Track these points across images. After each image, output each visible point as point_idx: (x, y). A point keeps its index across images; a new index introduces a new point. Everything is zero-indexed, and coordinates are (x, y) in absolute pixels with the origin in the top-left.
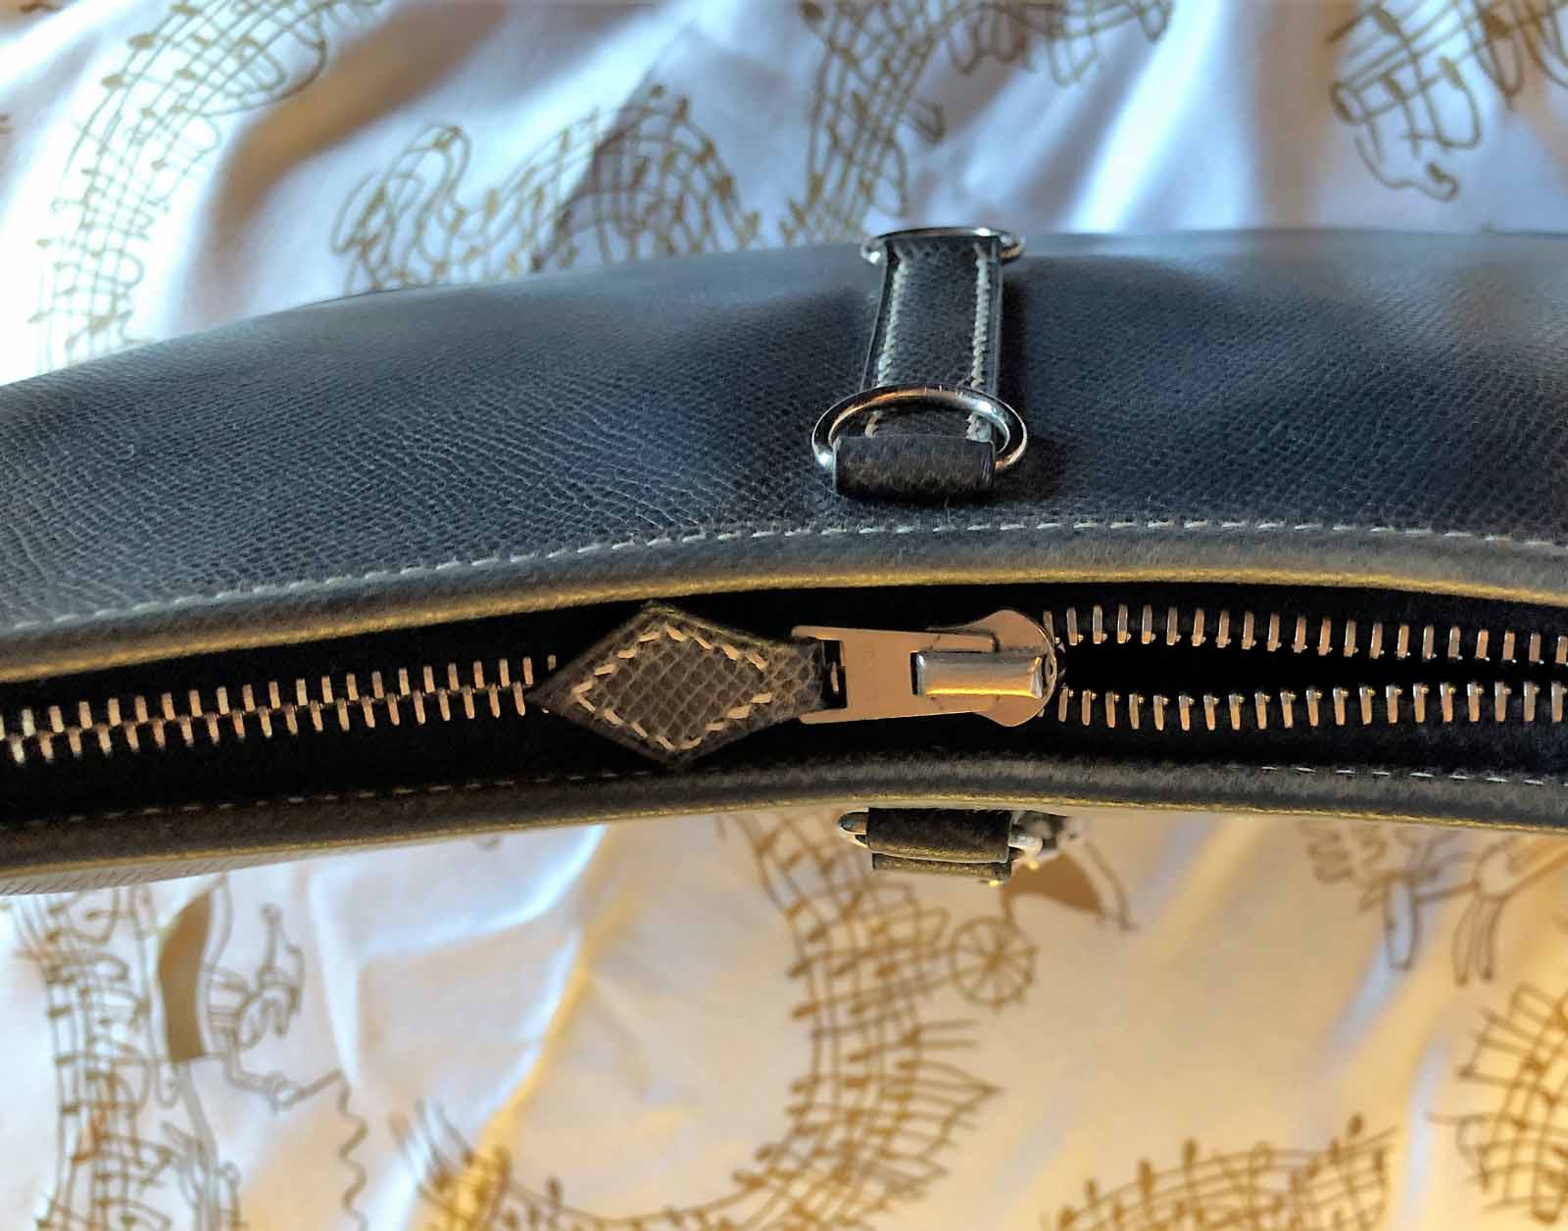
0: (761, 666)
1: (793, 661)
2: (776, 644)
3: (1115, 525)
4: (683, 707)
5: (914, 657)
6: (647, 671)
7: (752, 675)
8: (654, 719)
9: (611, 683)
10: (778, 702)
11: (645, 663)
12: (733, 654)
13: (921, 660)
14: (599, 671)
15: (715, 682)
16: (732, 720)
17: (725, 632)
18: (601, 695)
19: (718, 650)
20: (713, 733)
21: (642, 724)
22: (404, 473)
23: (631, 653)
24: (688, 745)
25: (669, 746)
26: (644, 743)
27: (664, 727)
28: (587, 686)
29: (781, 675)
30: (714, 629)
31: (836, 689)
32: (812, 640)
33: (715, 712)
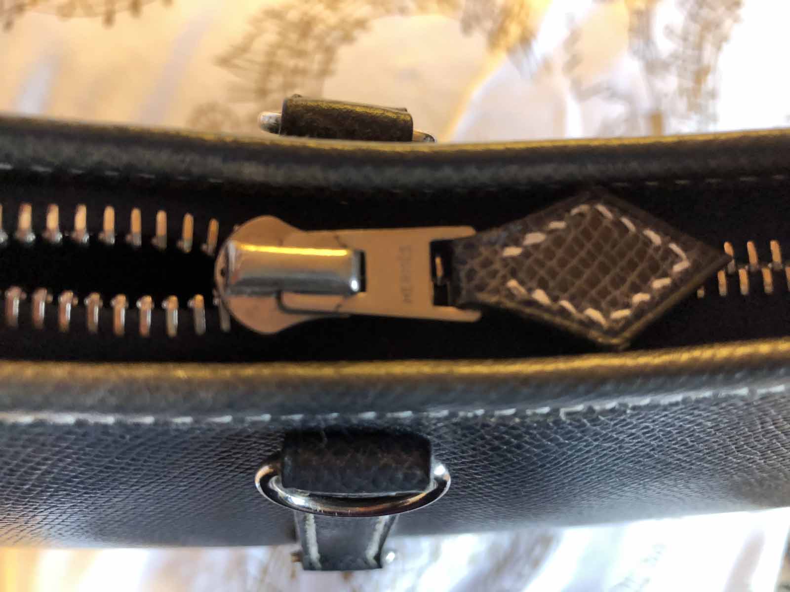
0: (513, 283)
1: (481, 288)
2: (498, 303)
3: (148, 420)
4: (589, 246)
5: (363, 287)
6: (623, 280)
7: (522, 275)
8: (616, 234)
9: (657, 270)
10: (497, 247)
11: (625, 288)
12: (540, 296)
13: (355, 285)
14: (667, 281)
15: (558, 269)
16: (541, 230)
17: (547, 316)
18: (664, 258)
19: (555, 299)
20: (560, 218)
21: (626, 230)
22: (779, 444)
23: (639, 298)
24: (584, 208)
25: (601, 208)
26: (624, 212)
27: (607, 227)
28: (678, 268)
29: (494, 274)
30: (558, 320)
31: (438, 261)
32: (462, 307)
33: (557, 239)
